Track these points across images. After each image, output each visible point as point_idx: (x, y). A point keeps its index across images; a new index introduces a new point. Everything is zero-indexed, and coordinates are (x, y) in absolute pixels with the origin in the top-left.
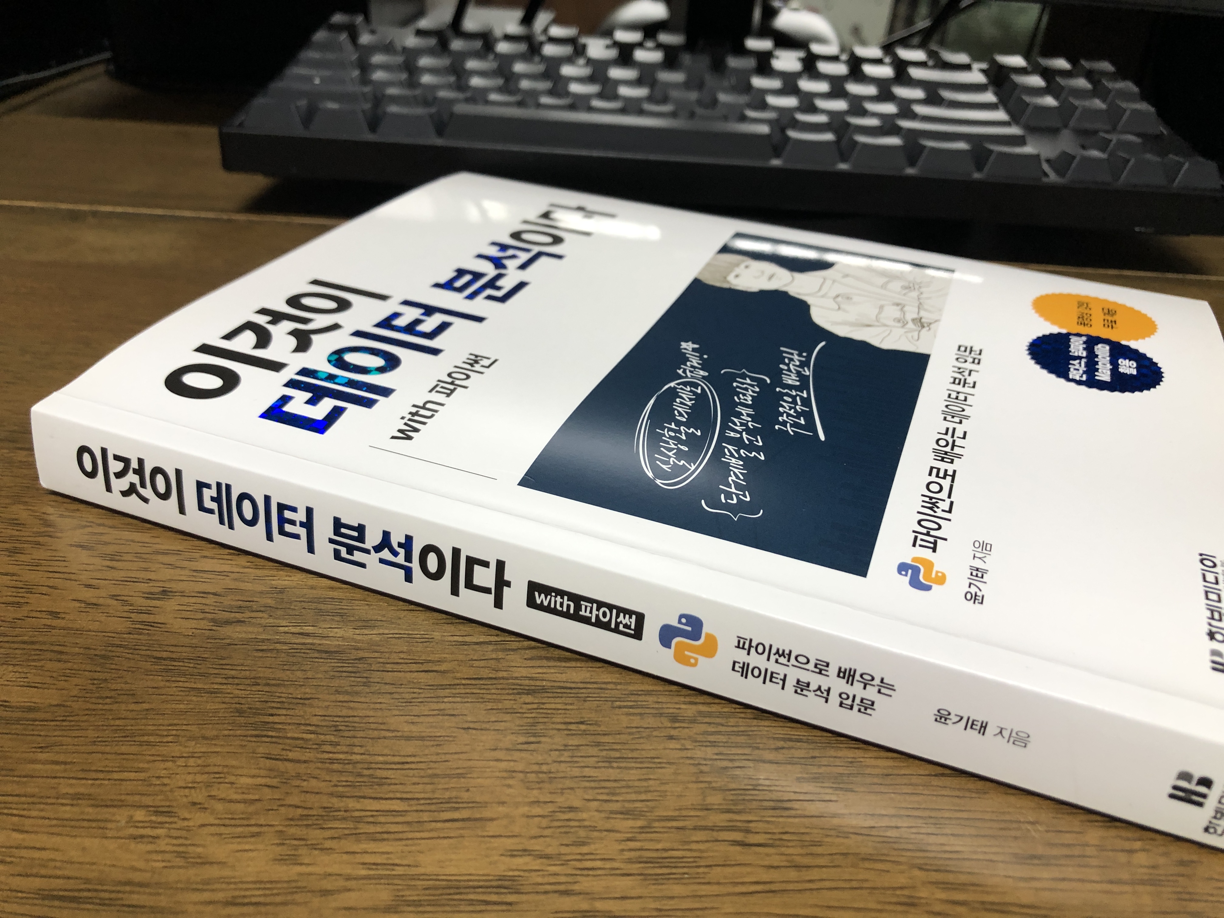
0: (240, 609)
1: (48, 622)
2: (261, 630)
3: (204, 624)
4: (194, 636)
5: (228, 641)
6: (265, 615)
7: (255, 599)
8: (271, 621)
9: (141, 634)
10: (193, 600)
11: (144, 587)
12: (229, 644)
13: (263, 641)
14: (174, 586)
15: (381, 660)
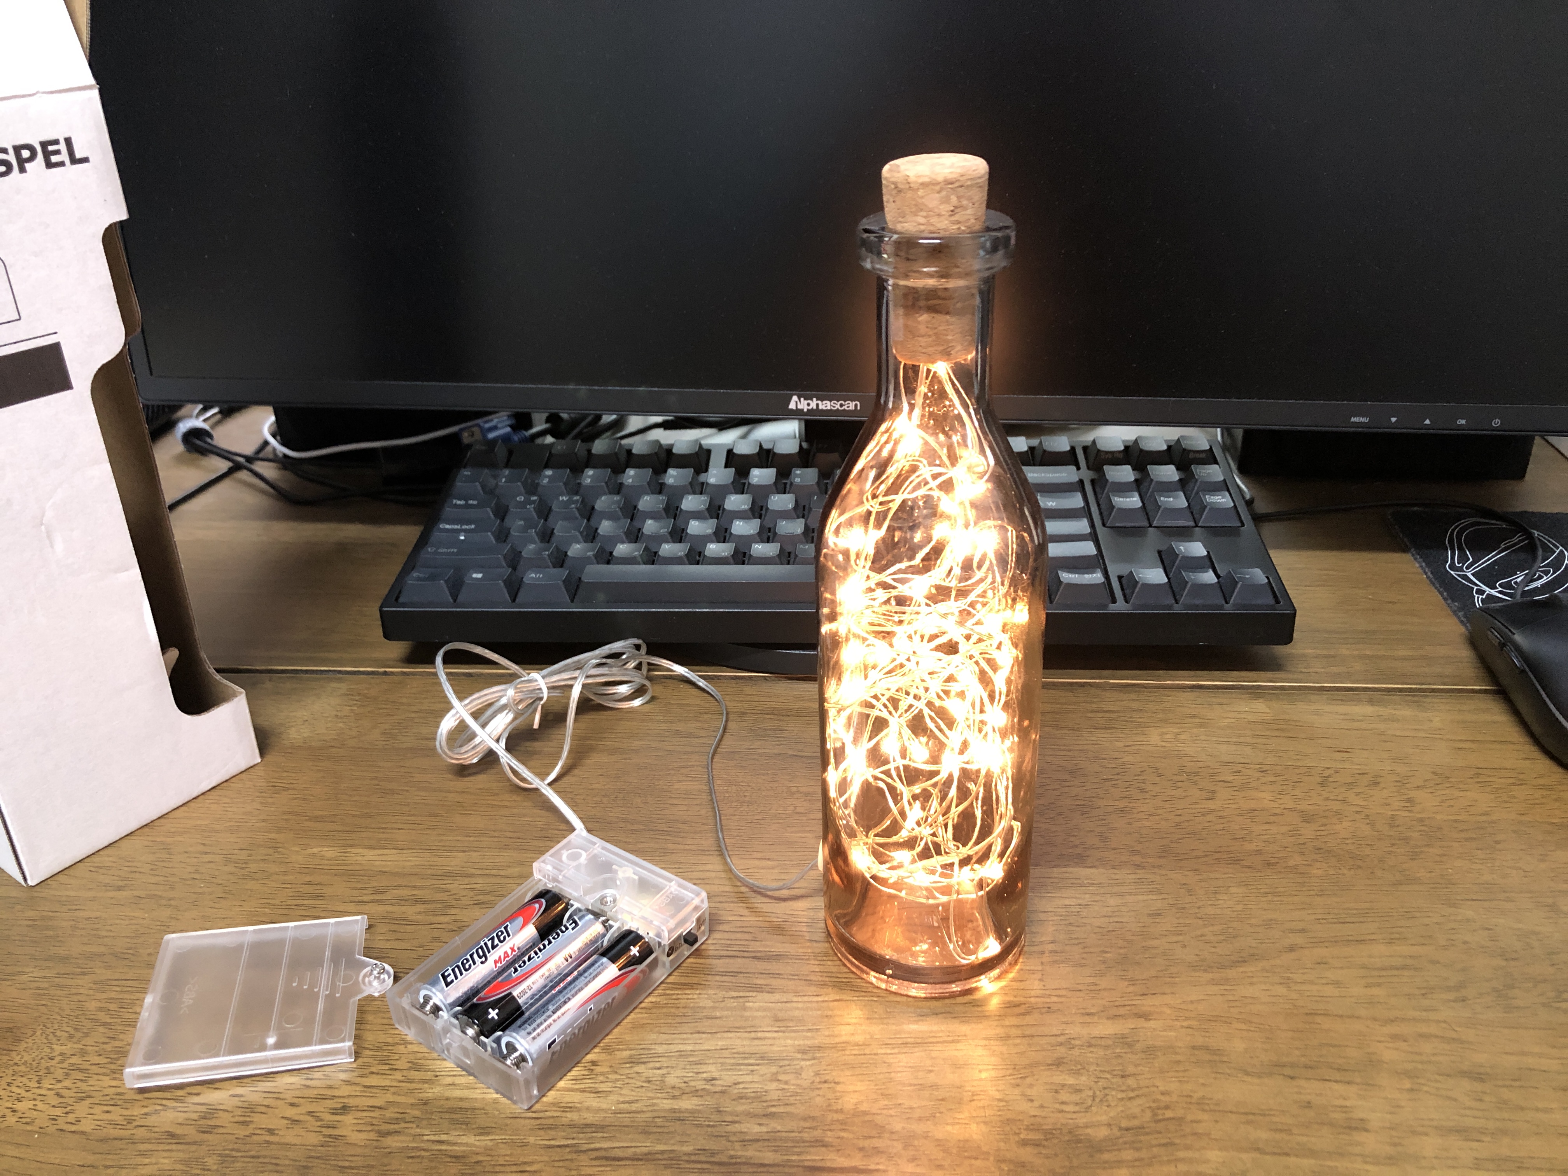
0: (397, 1121)
1: (267, 1138)
2: (411, 1138)
3: (373, 1136)
4: (365, 1146)
5: (388, 1150)
6: (414, 1125)
7: (408, 1111)
8: (418, 1130)
9: (330, 1146)
10: (365, 1114)
11: (330, 1104)
12: (390, 1153)
13: (413, 1148)
14: (352, 1102)
15: (493, 1163)
